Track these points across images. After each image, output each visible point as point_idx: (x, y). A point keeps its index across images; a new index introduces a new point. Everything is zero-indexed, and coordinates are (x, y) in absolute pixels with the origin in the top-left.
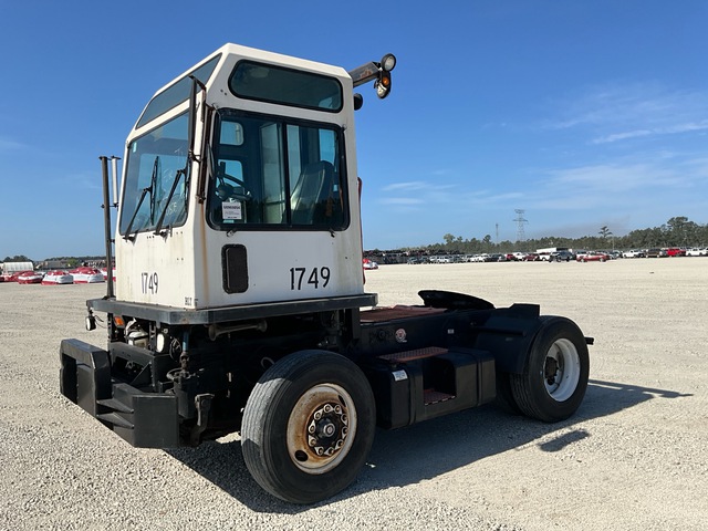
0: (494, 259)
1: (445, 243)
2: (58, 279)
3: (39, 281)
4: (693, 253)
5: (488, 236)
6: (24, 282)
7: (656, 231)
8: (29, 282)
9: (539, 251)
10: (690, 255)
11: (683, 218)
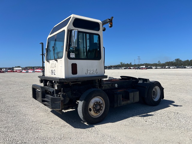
0: (126, 69)
1: (120, 64)
2: (25, 71)
3: (21, 72)
4: (188, 67)
5: (131, 63)
6: (18, 72)
7: (172, 62)
8: (19, 72)
9: (141, 67)
10: (187, 68)
11: (178, 59)
